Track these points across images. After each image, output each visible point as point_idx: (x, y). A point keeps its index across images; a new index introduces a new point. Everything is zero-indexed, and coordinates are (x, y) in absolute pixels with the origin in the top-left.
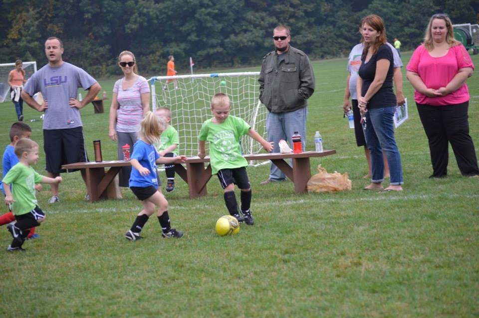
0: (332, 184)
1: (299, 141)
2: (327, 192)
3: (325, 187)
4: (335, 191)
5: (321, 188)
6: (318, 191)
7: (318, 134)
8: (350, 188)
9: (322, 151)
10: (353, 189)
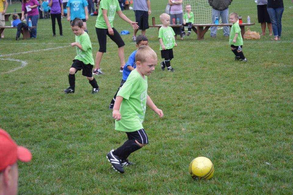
0: (253, 36)
1: (241, 19)
2: (251, 39)
3: (250, 37)
4: (254, 39)
5: (249, 37)
6: (247, 39)
7: (249, 17)
8: (259, 38)
9: (249, 24)
10: (261, 38)
